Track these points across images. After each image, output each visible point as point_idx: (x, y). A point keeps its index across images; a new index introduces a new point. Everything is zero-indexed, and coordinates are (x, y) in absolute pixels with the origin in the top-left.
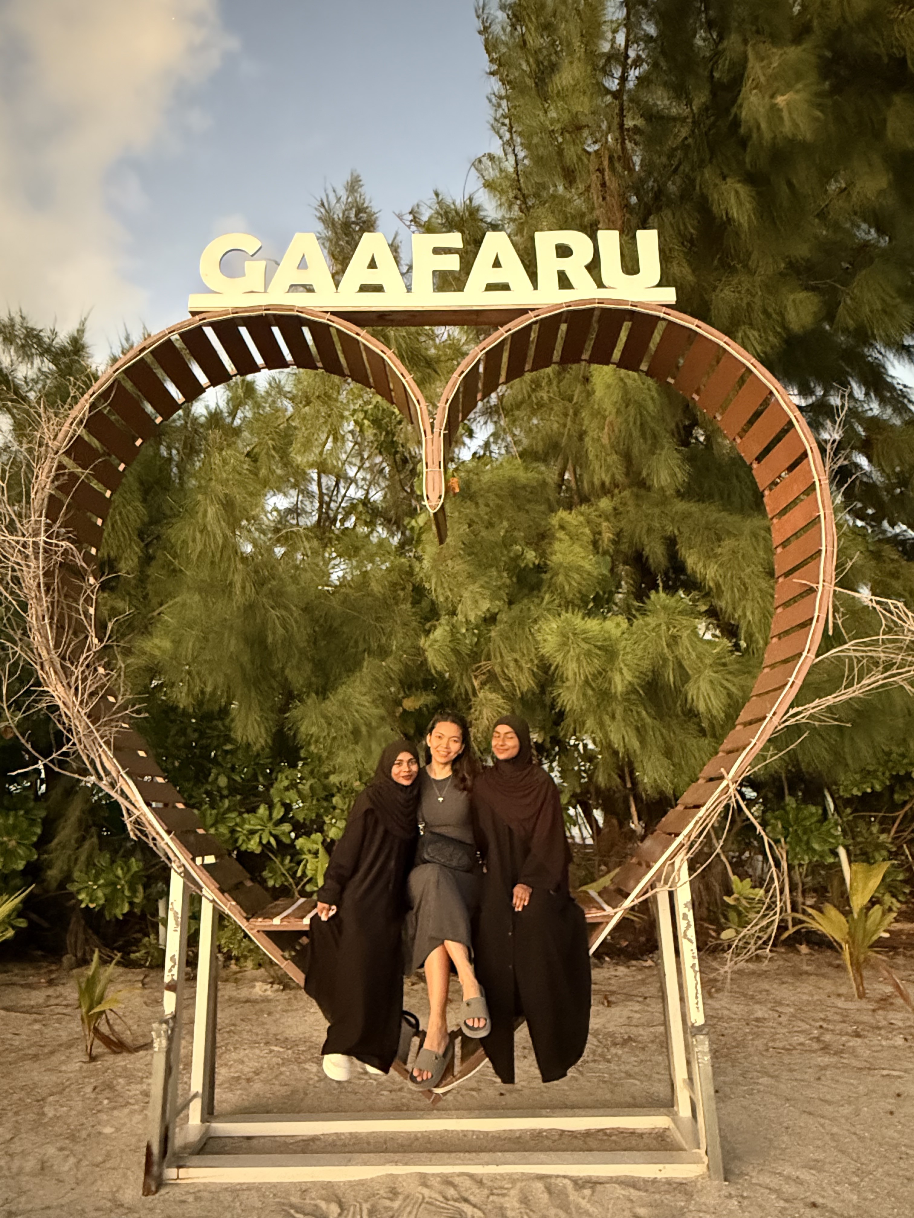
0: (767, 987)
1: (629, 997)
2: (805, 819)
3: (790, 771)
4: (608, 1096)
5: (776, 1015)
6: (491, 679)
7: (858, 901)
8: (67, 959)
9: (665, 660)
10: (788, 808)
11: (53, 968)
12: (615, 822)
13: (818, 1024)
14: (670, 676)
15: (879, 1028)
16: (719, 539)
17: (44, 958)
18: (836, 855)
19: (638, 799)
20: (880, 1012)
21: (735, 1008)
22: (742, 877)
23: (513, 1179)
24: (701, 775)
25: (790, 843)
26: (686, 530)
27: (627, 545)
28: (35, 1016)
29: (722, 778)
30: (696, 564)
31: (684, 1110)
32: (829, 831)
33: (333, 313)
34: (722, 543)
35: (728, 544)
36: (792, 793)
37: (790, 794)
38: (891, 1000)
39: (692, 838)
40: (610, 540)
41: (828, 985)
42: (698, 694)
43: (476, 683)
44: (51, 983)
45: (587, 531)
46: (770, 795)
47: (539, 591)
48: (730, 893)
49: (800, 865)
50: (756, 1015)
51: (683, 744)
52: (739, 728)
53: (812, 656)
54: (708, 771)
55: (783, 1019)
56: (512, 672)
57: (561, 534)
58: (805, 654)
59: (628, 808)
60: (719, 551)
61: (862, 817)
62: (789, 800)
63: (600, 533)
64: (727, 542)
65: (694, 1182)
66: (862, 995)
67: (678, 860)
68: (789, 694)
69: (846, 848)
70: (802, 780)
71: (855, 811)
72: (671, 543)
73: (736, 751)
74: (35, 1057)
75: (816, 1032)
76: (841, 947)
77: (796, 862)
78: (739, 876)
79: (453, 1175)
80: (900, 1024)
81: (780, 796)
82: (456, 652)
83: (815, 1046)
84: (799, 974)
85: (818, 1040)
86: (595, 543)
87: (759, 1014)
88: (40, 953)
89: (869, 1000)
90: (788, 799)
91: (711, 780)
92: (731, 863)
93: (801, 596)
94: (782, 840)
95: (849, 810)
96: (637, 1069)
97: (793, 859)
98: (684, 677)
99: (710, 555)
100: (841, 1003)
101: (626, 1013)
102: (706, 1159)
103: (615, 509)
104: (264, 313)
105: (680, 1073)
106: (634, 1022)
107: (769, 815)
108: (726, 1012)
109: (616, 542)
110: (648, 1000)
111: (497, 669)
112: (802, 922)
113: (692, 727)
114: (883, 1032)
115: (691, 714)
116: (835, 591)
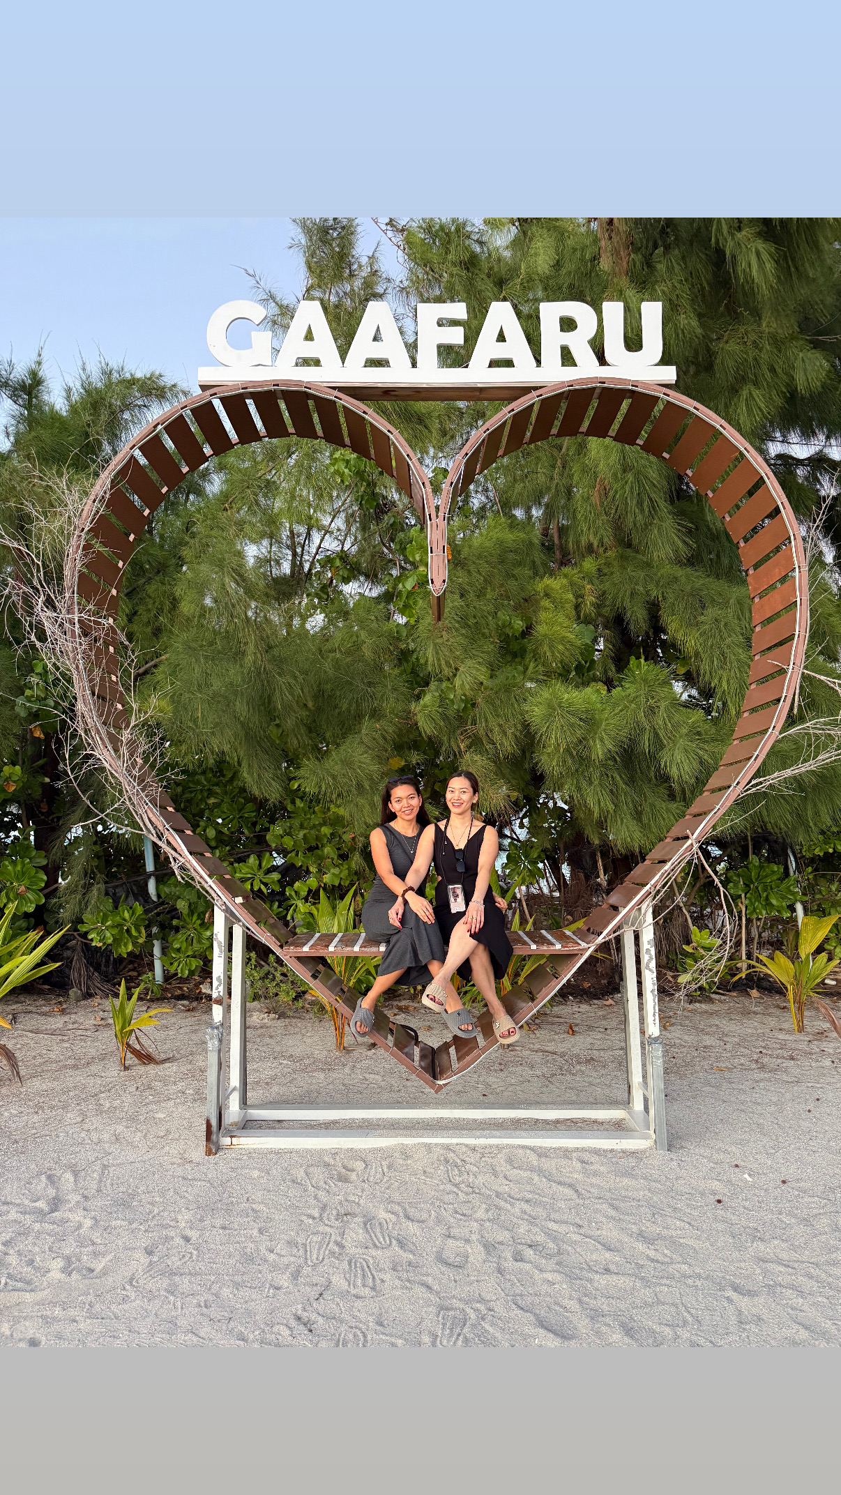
0: (717, 1023)
1: (590, 1028)
2: (766, 876)
3: (755, 832)
4: (574, 1098)
5: (722, 1044)
6: (476, 743)
7: (806, 949)
8: (74, 992)
9: (643, 730)
10: (750, 866)
11: (61, 999)
12: (582, 875)
13: (758, 1050)
14: (645, 743)
15: (811, 1054)
16: (703, 607)
17: (50, 991)
18: (792, 909)
19: (604, 855)
20: (815, 1042)
21: (686, 1037)
22: (701, 928)
23: (500, 1148)
24: (669, 834)
25: (750, 899)
26: (671, 597)
27: (609, 609)
28: (60, 1037)
29: (687, 838)
30: (677, 631)
31: (638, 1105)
32: (788, 888)
33: (341, 389)
34: (705, 612)
35: (711, 612)
36: (757, 851)
37: (754, 853)
38: (826, 1034)
39: (658, 888)
40: (592, 604)
41: (772, 1022)
42: (671, 762)
43: (462, 746)
44: (63, 1012)
45: (570, 596)
46: (735, 854)
47: (523, 658)
48: (688, 942)
49: (759, 919)
50: (704, 1043)
51: (653, 806)
52: (706, 794)
53: (776, 732)
54: (675, 831)
55: (728, 1047)
56: (497, 737)
57: (545, 603)
58: (770, 730)
59: (596, 862)
60: (702, 618)
61: (823, 876)
62: (754, 859)
63: (582, 596)
64: (710, 610)
65: (644, 1152)
66: (801, 1029)
67: (644, 906)
68: (752, 766)
69: (802, 903)
70: (766, 840)
71: (816, 870)
72: (654, 609)
73: (700, 815)
74: (75, 1067)
75: (755, 1057)
76: (786, 988)
77: (754, 916)
78: (698, 927)
79: (451, 1144)
80: (831, 1051)
81: (744, 855)
82: (445, 717)
83: (754, 1066)
84: (746, 1013)
85: (757, 1061)
86: (577, 607)
87: (708, 1043)
88: (47, 987)
89: (808, 1033)
90: (751, 857)
91: (678, 839)
92: (691, 917)
93: (772, 676)
94: (743, 896)
95: (810, 869)
96: (598, 1081)
97: (751, 913)
98: (658, 744)
99: (694, 624)
100: (781, 1036)
101: (589, 1040)
102: (654, 1136)
103: (599, 570)
104: (272, 388)
105: (636, 1078)
106: (596, 1047)
107: (731, 873)
108: (677, 1041)
109: (598, 606)
110: (608, 1031)
111: (482, 732)
112: (754, 967)
113: (662, 790)
114: (814, 1057)
115: (665, 779)
116: (803, 673)
